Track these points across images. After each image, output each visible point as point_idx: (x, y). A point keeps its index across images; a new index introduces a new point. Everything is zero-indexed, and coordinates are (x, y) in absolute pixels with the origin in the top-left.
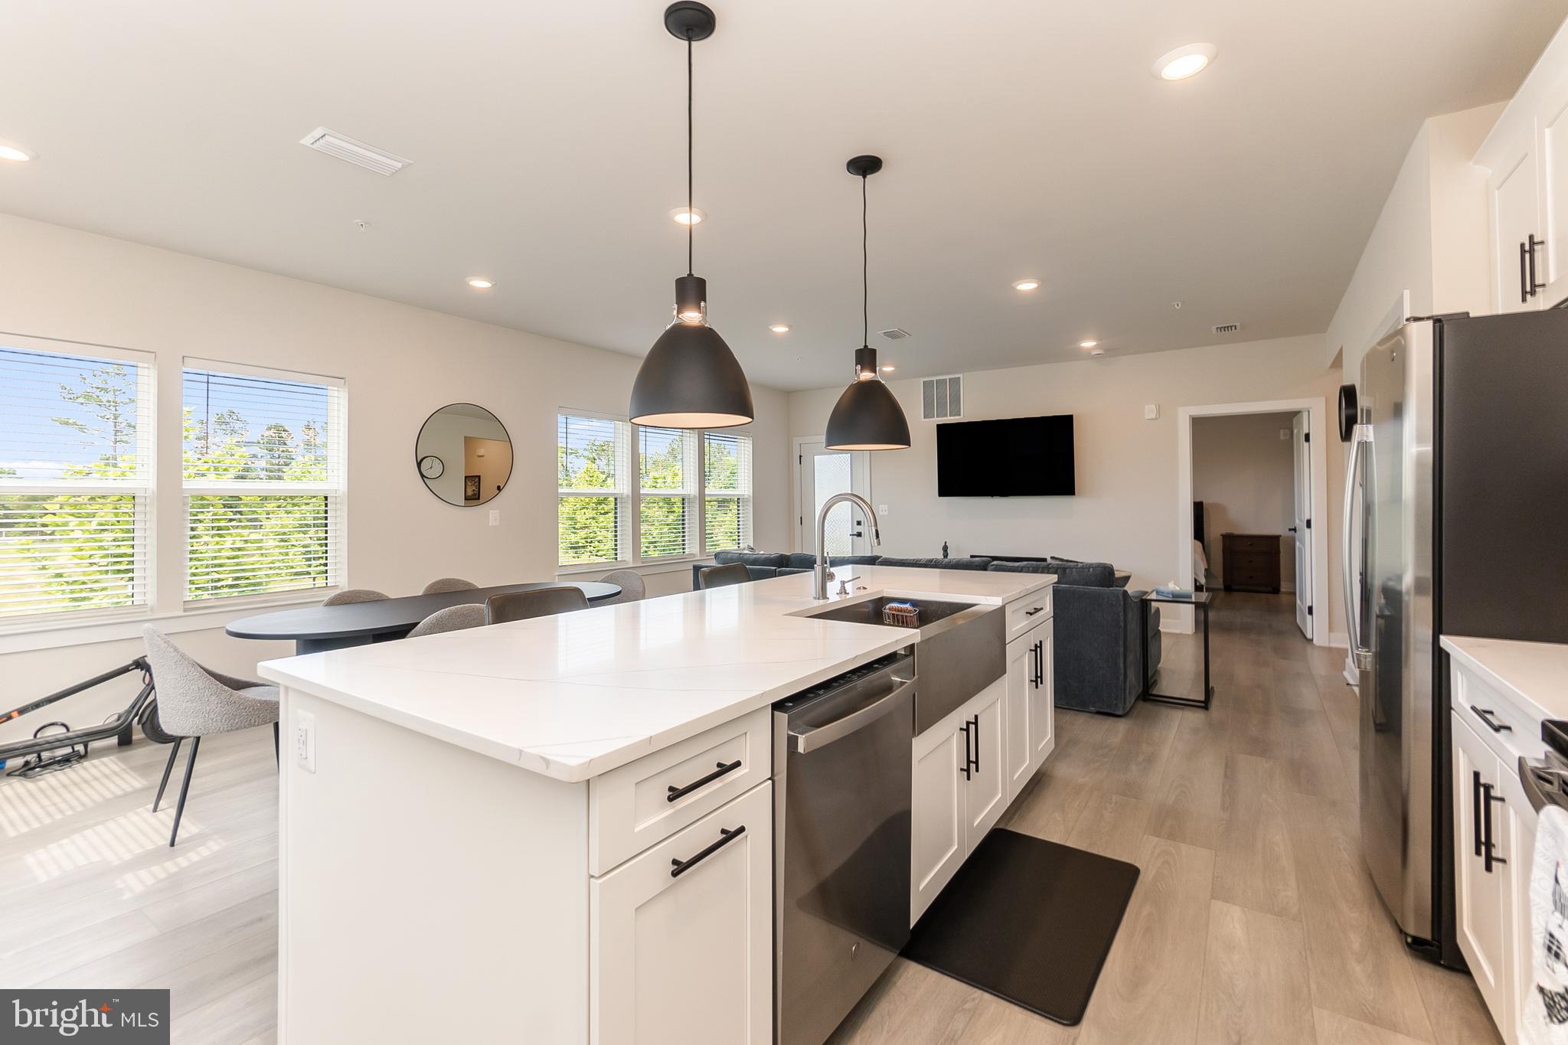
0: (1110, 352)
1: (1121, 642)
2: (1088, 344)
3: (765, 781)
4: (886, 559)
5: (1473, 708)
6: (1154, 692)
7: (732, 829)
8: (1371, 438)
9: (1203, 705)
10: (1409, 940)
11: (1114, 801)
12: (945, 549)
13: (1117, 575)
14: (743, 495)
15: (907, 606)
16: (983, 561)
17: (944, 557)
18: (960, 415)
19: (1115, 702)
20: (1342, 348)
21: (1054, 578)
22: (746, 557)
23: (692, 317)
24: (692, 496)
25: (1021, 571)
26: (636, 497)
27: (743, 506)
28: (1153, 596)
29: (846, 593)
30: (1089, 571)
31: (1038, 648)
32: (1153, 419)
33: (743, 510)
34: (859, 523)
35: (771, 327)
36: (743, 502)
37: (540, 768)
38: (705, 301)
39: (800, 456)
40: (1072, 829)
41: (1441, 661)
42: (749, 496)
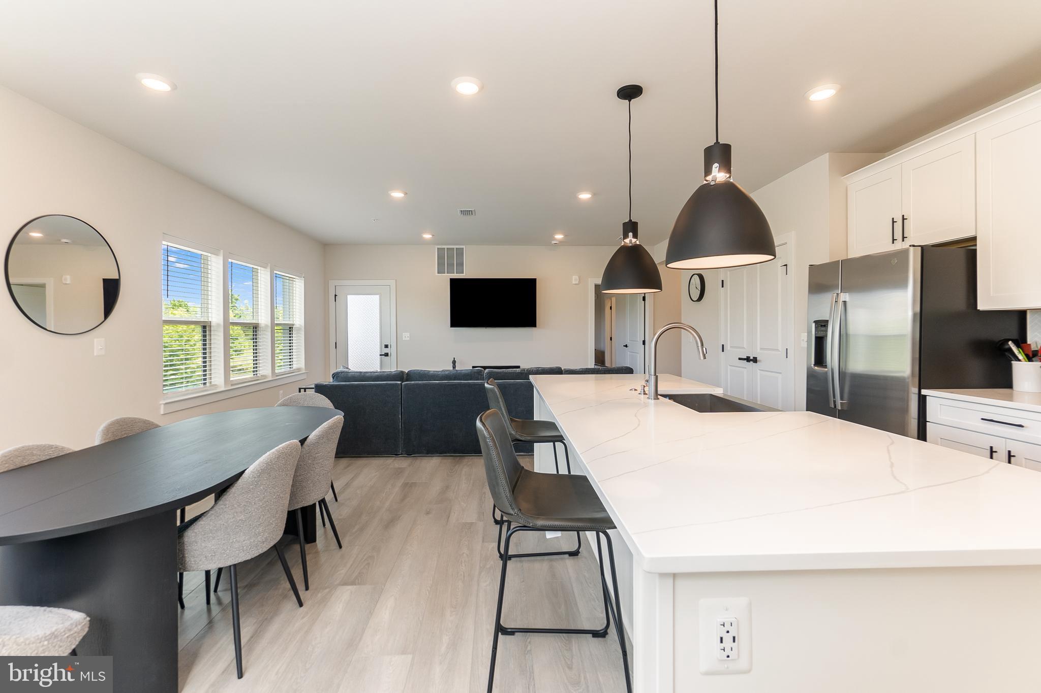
2: (559, 237)
5: (982, 419)
8: (847, 300)
12: (454, 362)
14: (296, 324)
17: (453, 368)
18: (463, 273)
24: (263, 325)
26: (227, 326)
27: (296, 333)
32: (576, 284)
33: (295, 337)
34: (386, 346)
39: (336, 295)
41: (922, 400)
42: (301, 325)
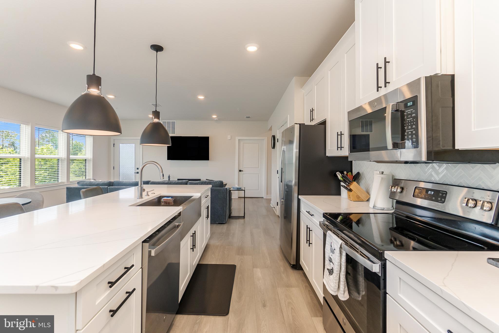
0: (219, 120)
1: (225, 203)
2: (214, 116)
3: (140, 269)
4: (153, 182)
5: (306, 211)
6: (231, 216)
7: (131, 291)
8: (285, 150)
9: (243, 217)
10: (292, 265)
11: (227, 248)
13: (224, 184)
14: (88, 158)
15: (170, 198)
16: (186, 181)
17: (169, 180)
18: (175, 134)
19: (223, 220)
20: (272, 126)
21: (211, 186)
22: (93, 183)
23: (94, 91)
24: (63, 158)
25: (197, 184)
26: (33, 159)
27: (88, 162)
28: (232, 189)
29: (149, 196)
30: (217, 183)
31: (208, 207)
32: (229, 140)
33: (88, 164)
34: (138, 169)
35: (107, 95)
36: (88, 161)
37: (54, 292)
38: (101, 86)
39: (114, 144)
40: (218, 259)
41: (299, 200)
42: (91, 158)
